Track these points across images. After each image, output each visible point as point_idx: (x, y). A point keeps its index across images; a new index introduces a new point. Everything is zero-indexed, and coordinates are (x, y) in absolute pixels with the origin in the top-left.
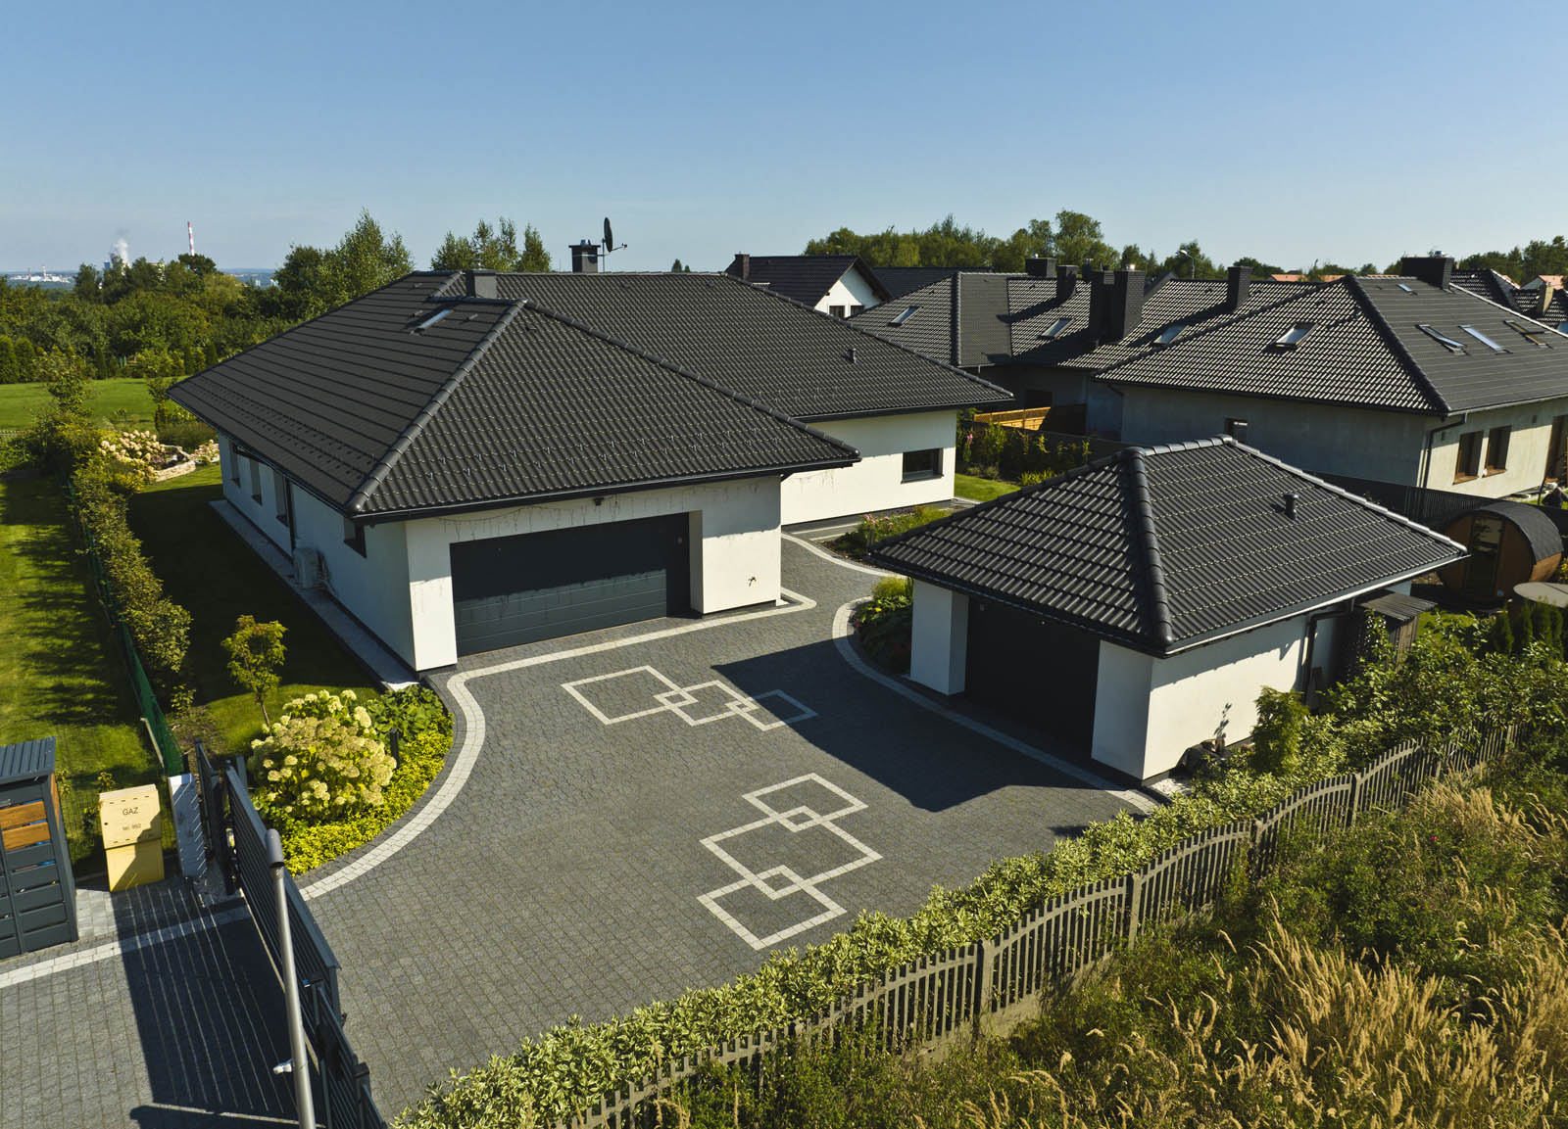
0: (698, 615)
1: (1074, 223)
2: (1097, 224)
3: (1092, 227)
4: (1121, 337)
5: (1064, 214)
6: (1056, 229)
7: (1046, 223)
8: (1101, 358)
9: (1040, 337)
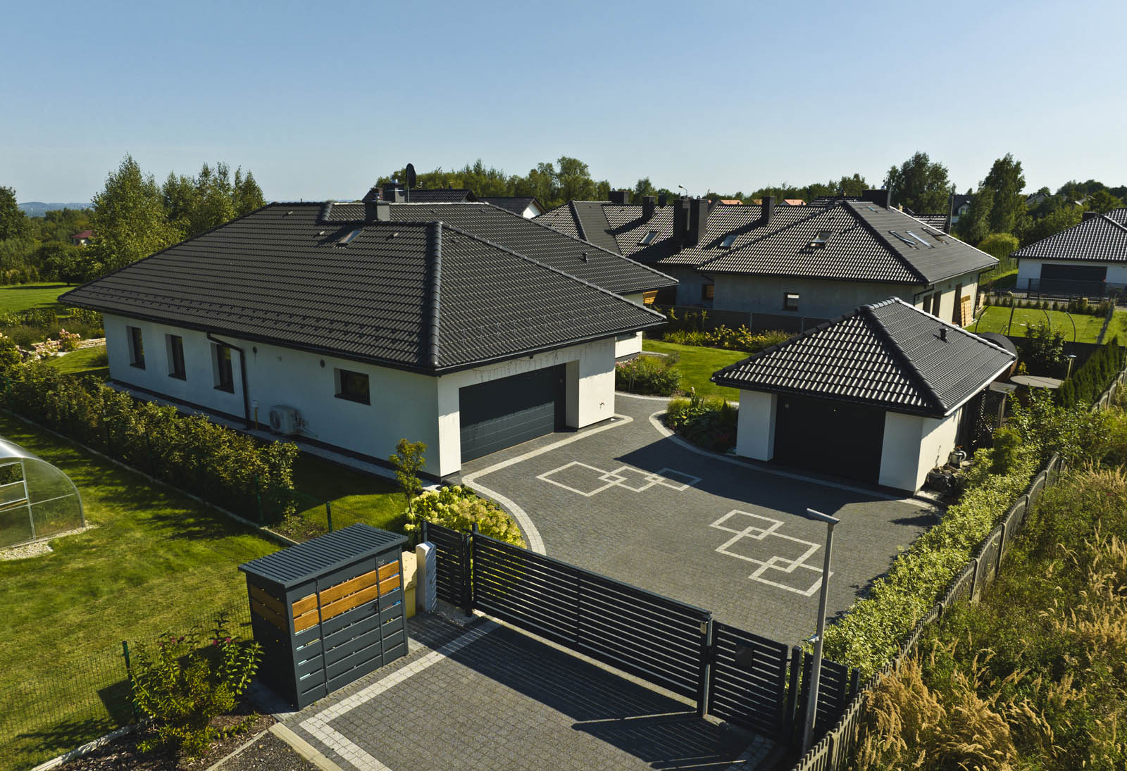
0: (575, 429)
1: (570, 166)
2: (586, 166)
3: (583, 169)
4: (696, 244)
5: (564, 159)
6: (557, 169)
7: (550, 166)
8: (687, 256)
9: (639, 244)
